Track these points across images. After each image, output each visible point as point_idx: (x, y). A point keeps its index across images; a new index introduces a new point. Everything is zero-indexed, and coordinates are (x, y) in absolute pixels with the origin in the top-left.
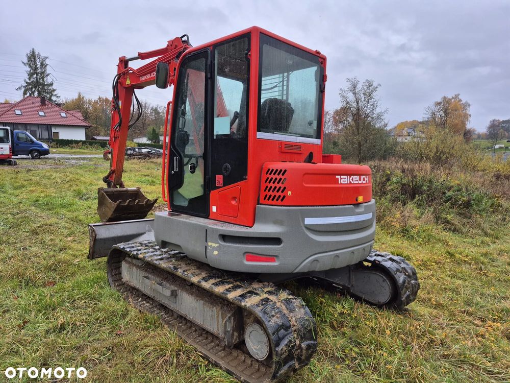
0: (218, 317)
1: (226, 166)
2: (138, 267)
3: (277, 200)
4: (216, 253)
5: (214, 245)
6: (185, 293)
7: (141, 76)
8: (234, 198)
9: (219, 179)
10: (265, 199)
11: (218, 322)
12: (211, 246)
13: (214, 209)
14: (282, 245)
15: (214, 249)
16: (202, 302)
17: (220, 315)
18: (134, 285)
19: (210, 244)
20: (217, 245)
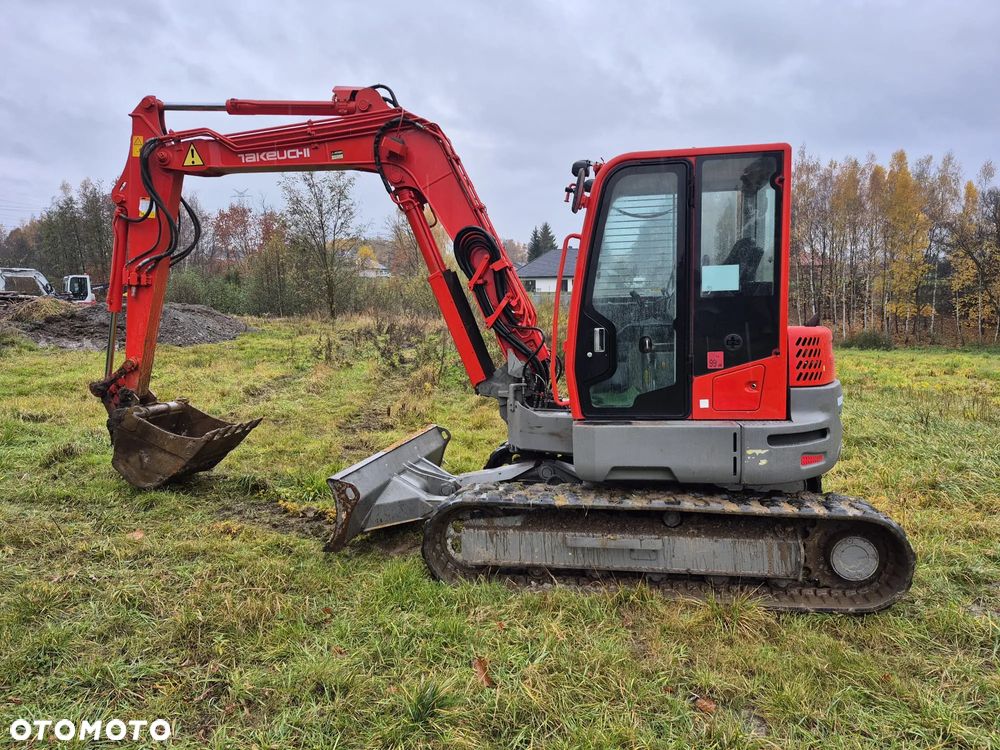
0: (770, 551)
1: (733, 338)
2: (515, 528)
3: (804, 379)
4: (763, 462)
5: (758, 452)
6: (681, 538)
7: (244, 153)
8: (750, 384)
9: (715, 358)
10: (798, 379)
11: (771, 557)
12: (754, 454)
13: (704, 404)
14: (828, 437)
15: (761, 457)
16: (728, 540)
17: (775, 547)
18: (517, 562)
19: (749, 452)
20: (765, 451)
